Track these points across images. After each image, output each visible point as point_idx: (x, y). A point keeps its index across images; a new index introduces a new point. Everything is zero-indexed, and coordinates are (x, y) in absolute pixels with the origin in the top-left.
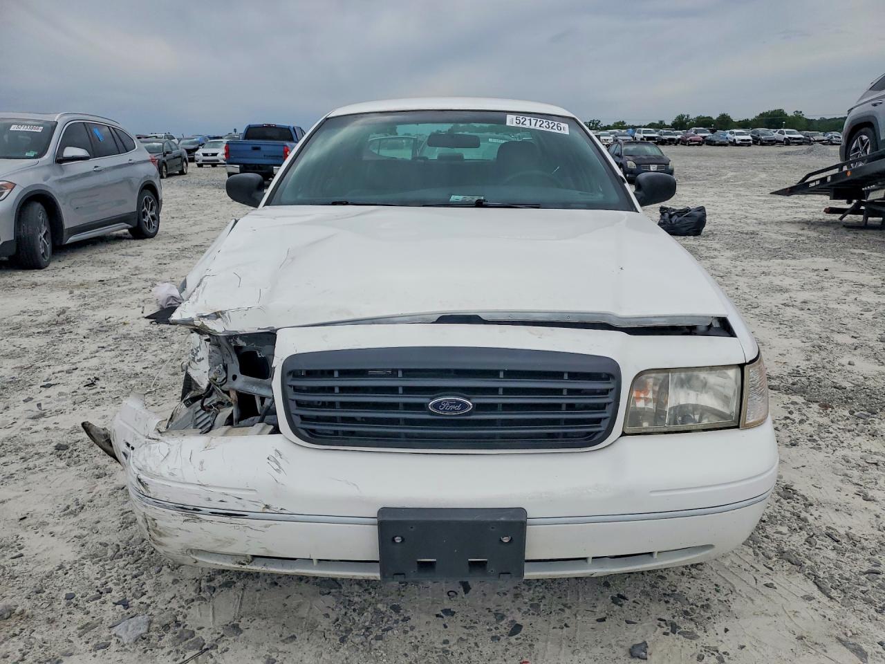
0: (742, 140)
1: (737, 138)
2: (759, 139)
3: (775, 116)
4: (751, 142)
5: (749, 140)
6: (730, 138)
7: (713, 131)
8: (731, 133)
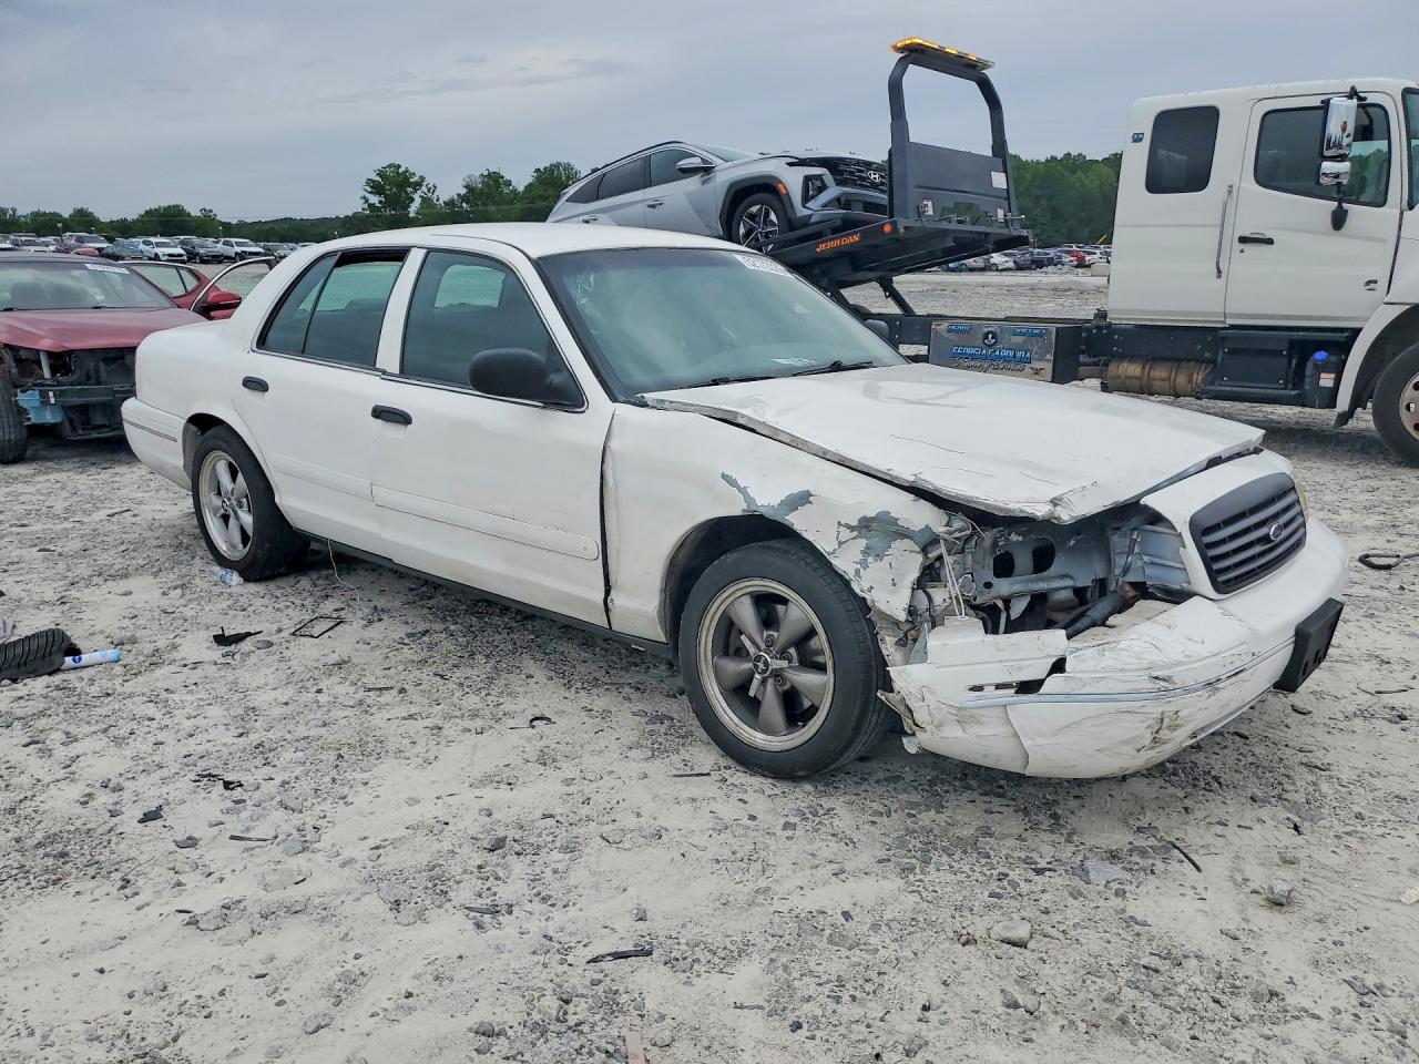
0: (170, 255)
1: (159, 251)
2: (197, 254)
3: (173, 216)
4: (185, 258)
5: (181, 255)
6: (148, 252)
7: (110, 240)
8: (147, 243)
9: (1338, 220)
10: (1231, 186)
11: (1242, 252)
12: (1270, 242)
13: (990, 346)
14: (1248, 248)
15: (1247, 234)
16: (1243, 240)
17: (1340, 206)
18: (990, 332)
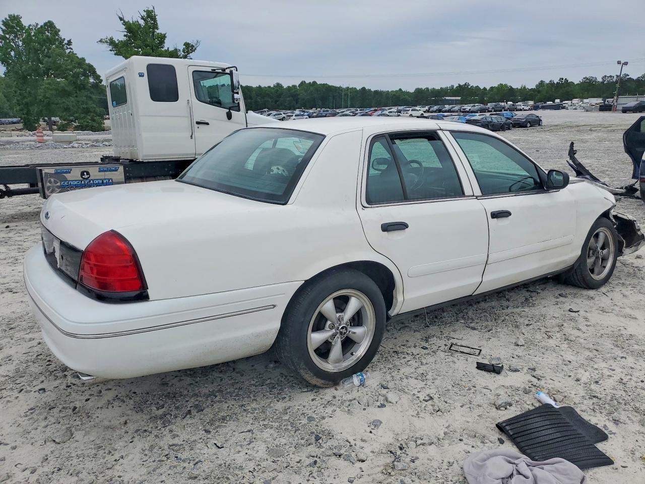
9: (229, 116)
10: (188, 100)
11: (198, 128)
12: (208, 124)
13: (87, 179)
14: (200, 126)
15: (199, 121)
16: (198, 123)
17: (230, 111)
18: (85, 171)
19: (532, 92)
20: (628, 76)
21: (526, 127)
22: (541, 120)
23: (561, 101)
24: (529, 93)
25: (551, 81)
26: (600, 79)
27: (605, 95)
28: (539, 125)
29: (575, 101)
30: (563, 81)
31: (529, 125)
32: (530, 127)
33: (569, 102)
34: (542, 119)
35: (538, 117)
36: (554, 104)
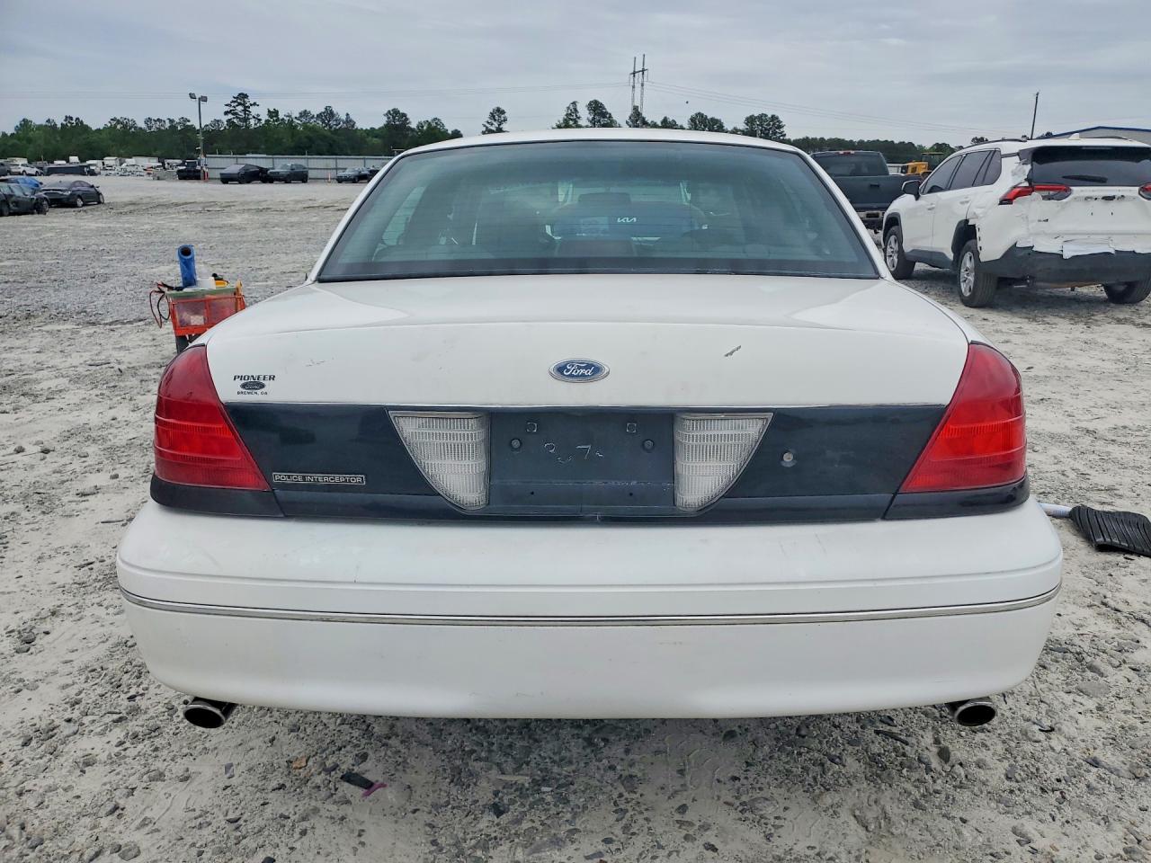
19: (15, 141)
20: (189, 121)
21: (74, 205)
22: (99, 194)
23: (82, 160)
24: (10, 143)
25: (49, 121)
26: (141, 124)
27: (159, 153)
28: (99, 203)
29: (110, 161)
30: (74, 121)
31: (80, 202)
32: (83, 205)
33: (99, 163)
34: (100, 190)
35: (92, 186)
36: (68, 165)
